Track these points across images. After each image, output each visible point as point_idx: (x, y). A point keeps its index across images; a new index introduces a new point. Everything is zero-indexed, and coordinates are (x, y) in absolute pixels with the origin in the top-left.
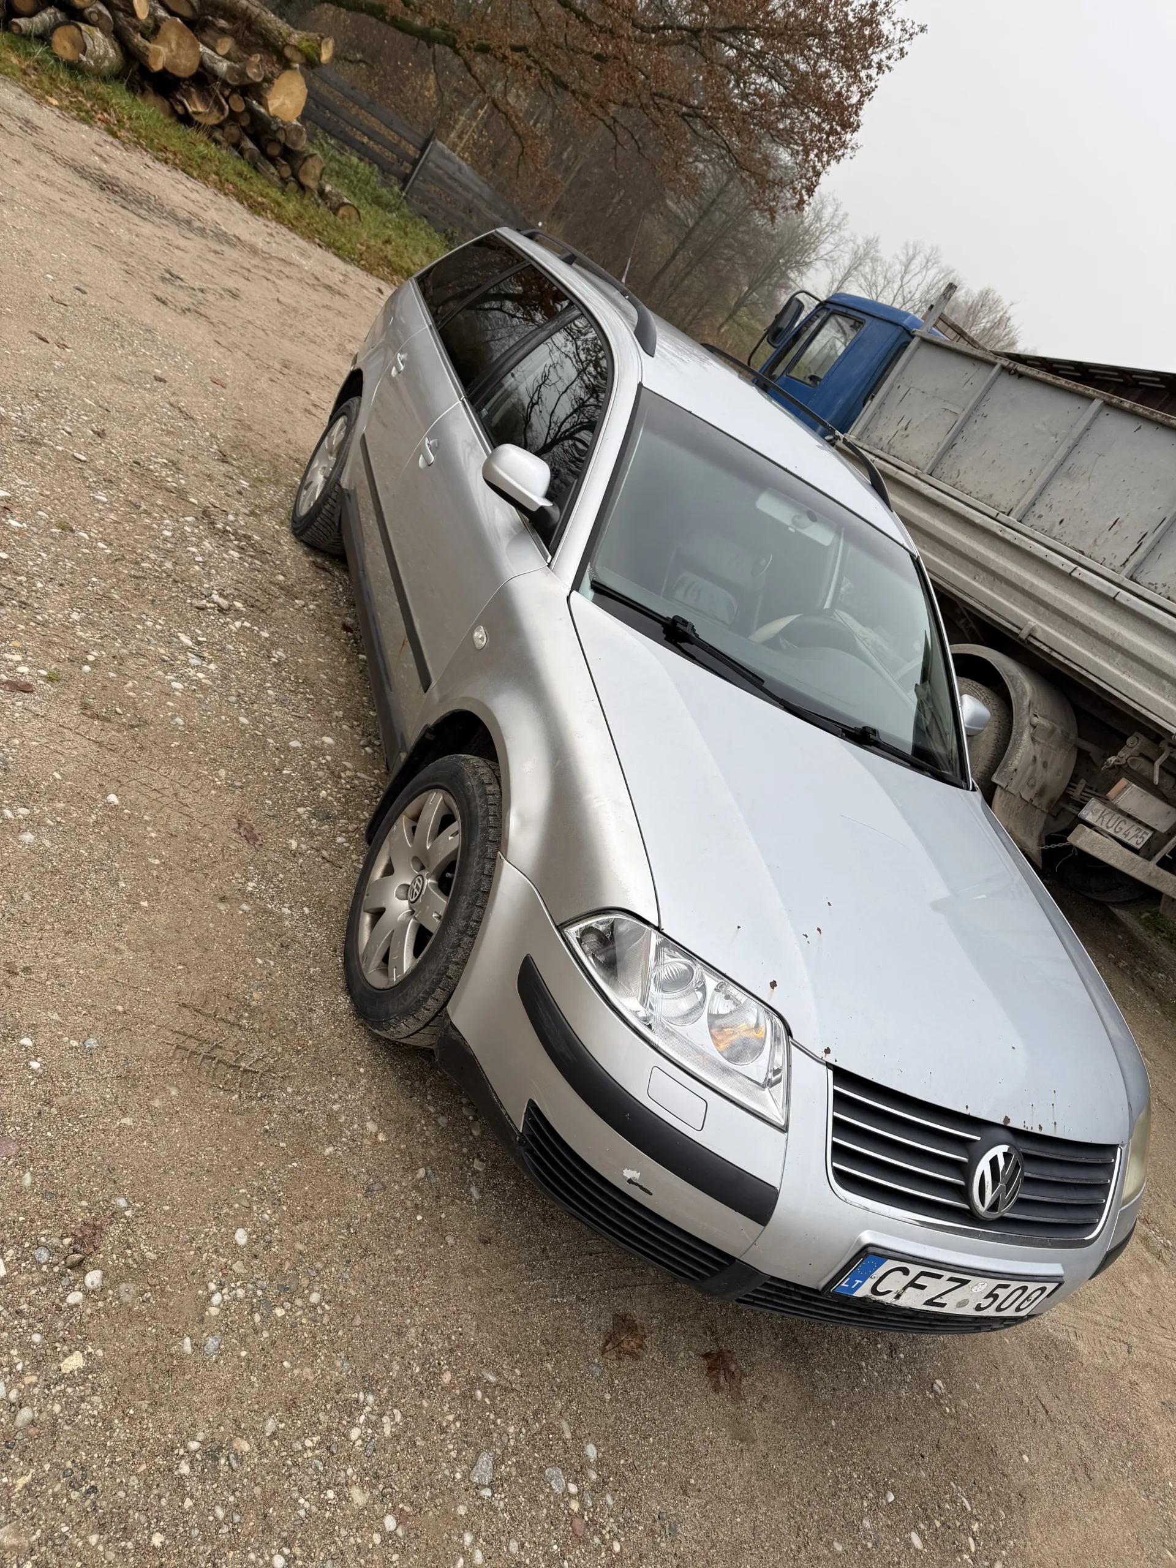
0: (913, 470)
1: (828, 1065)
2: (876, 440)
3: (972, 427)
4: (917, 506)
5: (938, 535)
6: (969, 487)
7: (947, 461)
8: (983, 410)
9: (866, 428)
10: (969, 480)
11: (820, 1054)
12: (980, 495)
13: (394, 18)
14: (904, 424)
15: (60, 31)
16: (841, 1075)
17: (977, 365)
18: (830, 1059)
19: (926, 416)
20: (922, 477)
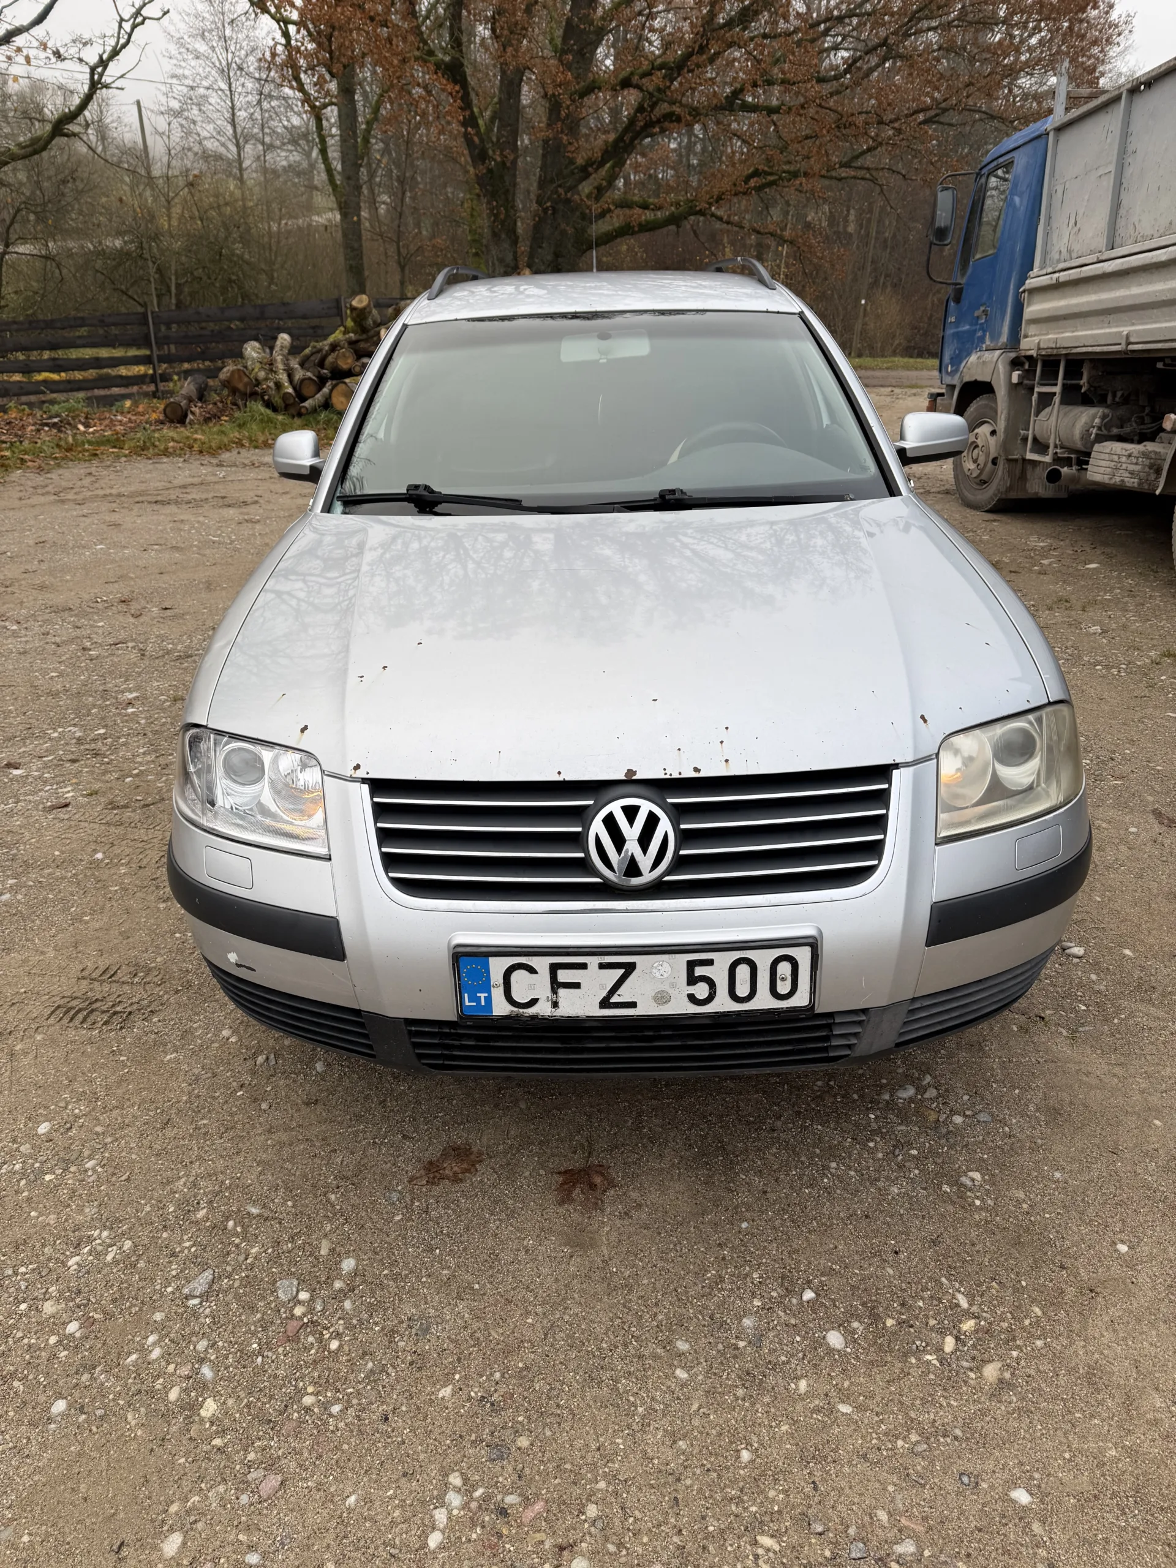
0: (1093, 258)
1: (364, 781)
2: (1057, 256)
3: (1128, 172)
4: (1112, 290)
5: (1137, 302)
6: (1148, 232)
7: (1121, 223)
8: (1130, 149)
9: (1045, 253)
10: (1146, 228)
11: (349, 772)
12: (1161, 231)
13: (640, 225)
14: (1072, 221)
15: (335, 393)
16: (378, 786)
17: (1110, 110)
18: (361, 774)
19: (1086, 197)
20: (1104, 258)
